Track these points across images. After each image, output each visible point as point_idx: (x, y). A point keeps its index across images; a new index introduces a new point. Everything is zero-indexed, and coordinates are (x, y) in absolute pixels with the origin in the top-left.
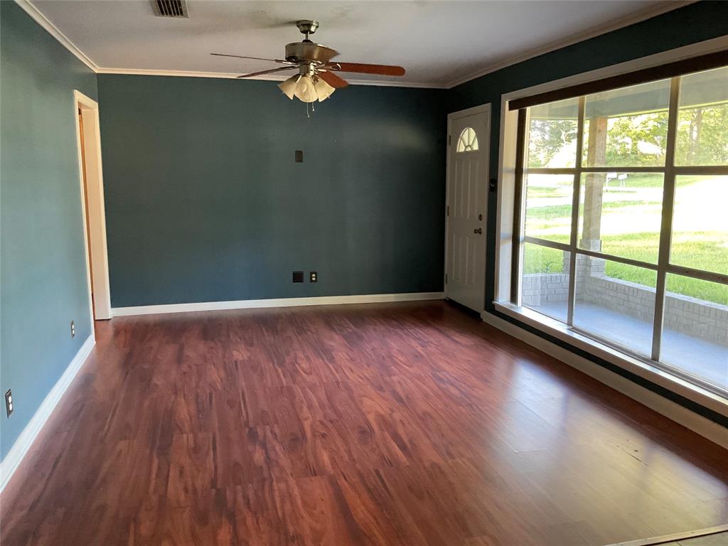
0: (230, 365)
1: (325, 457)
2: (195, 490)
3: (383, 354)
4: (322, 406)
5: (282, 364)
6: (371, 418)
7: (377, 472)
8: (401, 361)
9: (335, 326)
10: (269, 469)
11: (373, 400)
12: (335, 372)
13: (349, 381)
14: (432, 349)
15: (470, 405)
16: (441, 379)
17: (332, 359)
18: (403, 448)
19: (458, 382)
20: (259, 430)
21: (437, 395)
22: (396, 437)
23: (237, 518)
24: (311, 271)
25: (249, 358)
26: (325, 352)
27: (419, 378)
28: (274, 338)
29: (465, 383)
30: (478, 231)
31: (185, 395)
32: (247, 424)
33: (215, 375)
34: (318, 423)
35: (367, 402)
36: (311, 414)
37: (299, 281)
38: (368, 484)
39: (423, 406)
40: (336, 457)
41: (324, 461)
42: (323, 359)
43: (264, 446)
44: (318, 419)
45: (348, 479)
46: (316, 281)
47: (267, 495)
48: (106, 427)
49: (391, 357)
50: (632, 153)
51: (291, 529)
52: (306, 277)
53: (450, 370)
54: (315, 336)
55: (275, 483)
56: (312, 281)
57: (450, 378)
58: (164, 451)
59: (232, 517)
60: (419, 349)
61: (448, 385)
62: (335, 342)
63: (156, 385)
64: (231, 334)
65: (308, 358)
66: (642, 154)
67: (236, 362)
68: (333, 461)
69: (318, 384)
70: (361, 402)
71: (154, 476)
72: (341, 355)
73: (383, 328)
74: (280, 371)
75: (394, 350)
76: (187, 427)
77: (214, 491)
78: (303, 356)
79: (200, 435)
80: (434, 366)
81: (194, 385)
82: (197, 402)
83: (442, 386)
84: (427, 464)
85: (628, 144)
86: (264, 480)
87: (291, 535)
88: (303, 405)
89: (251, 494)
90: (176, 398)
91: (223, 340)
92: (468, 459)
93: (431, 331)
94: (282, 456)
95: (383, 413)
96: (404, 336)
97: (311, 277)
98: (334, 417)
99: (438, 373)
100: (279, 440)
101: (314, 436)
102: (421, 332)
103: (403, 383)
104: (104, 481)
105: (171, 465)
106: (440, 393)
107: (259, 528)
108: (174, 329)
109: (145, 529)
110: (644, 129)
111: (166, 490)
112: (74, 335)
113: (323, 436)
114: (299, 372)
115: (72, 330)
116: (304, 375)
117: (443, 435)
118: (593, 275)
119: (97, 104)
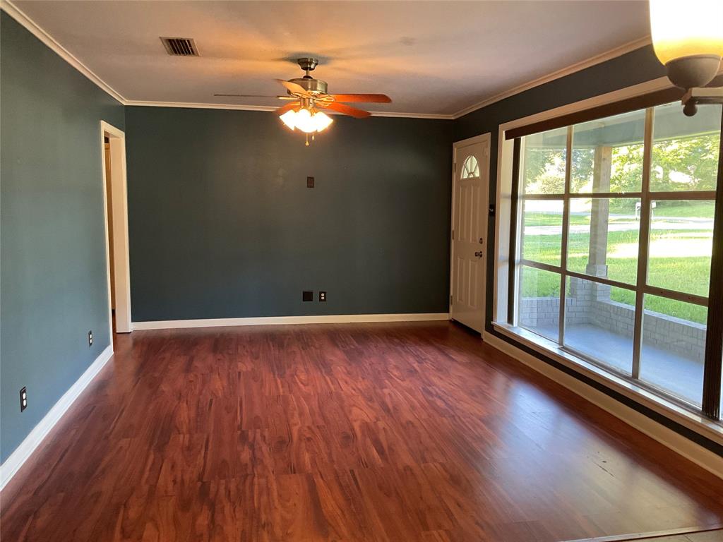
0: (234, 375)
1: (307, 458)
2: (183, 481)
3: (380, 369)
4: (312, 413)
5: (281, 376)
6: (356, 425)
7: (352, 471)
8: (395, 376)
9: (339, 343)
10: (253, 467)
11: (361, 409)
12: (330, 383)
13: (342, 392)
14: (427, 365)
15: (453, 416)
16: (430, 393)
17: (330, 373)
18: (381, 452)
19: (446, 396)
20: (250, 433)
21: (423, 406)
22: (377, 443)
23: (216, 507)
24: (321, 291)
25: (252, 369)
26: (324, 366)
27: (410, 391)
28: (279, 352)
29: (452, 397)
30: (479, 255)
31: (187, 401)
32: (240, 428)
33: (218, 384)
34: (306, 429)
35: (355, 410)
36: (301, 420)
37: (308, 301)
38: (342, 482)
39: (407, 416)
40: (317, 459)
41: (305, 461)
42: (321, 372)
43: (252, 447)
44: (307, 424)
45: (324, 477)
46: (325, 300)
47: (247, 488)
48: (112, 426)
49: (386, 371)
50: (664, 182)
51: (263, 518)
52: (315, 296)
53: (440, 384)
54: (319, 351)
55: (256, 479)
56: (321, 300)
57: (439, 392)
58: (160, 449)
59: (212, 506)
60: (416, 365)
61: (436, 398)
62: (336, 357)
63: (163, 392)
64: (239, 347)
65: (307, 371)
66: (673, 183)
67: (240, 373)
68: (313, 462)
69: (312, 394)
70: (350, 412)
71: (148, 468)
72: (340, 369)
73: (384, 345)
74: (279, 381)
75: (391, 365)
76: (185, 429)
77: (199, 484)
78: (303, 369)
79: (196, 436)
80: (426, 381)
81: (197, 392)
82: (198, 407)
83: (430, 398)
84: (400, 467)
85: (659, 173)
86: (247, 475)
87: (263, 523)
88: (295, 412)
89: (232, 487)
90: (179, 403)
91: (231, 352)
92: (440, 463)
93: (430, 349)
94: (267, 455)
95: (369, 421)
96: (404, 353)
97: (321, 296)
98: (321, 423)
99: (428, 387)
100: (267, 442)
101: (300, 439)
102: (420, 350)
103: (393, 395)
104: (103, 471)
105: (166, 460)
106: (427, 404)
107: (235, 516)
108: (187, 342)
109: (133, 513)
110: (675, 157)
111: (157, 482)
112: (91, 344)
113: (309, 439)
114: (297, 383)
115: (90, 339)
116: (301, 385)
117: (421, 442)
118: (599, 299)
119: (123, 134)
